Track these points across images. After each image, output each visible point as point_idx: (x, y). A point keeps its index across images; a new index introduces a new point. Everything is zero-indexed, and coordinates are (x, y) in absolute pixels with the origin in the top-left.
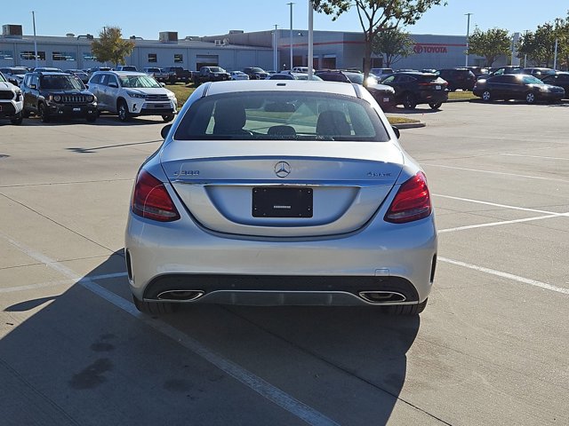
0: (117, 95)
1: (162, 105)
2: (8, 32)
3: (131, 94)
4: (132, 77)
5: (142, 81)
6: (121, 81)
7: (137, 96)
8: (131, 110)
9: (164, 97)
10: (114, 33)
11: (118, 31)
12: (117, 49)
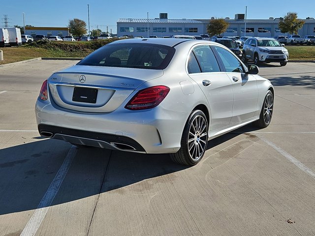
0: (255, 51)
1: (278, 57)
2: (237, 18)
3: (261, 50)
4: (265, 40)
5: (271, 43)
6: (258, 43)
7: (264, 51)
8: (260, 60)
9: (280, 52)
10: (293, 16)
11: (296, 15)
12: (294, 25)
